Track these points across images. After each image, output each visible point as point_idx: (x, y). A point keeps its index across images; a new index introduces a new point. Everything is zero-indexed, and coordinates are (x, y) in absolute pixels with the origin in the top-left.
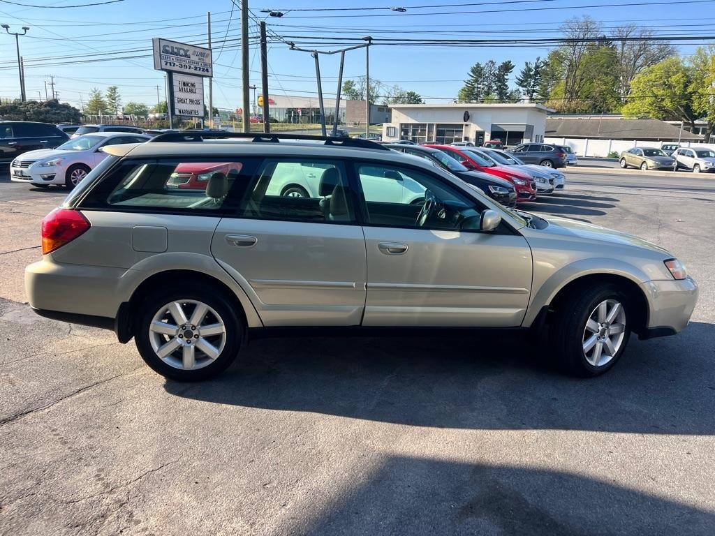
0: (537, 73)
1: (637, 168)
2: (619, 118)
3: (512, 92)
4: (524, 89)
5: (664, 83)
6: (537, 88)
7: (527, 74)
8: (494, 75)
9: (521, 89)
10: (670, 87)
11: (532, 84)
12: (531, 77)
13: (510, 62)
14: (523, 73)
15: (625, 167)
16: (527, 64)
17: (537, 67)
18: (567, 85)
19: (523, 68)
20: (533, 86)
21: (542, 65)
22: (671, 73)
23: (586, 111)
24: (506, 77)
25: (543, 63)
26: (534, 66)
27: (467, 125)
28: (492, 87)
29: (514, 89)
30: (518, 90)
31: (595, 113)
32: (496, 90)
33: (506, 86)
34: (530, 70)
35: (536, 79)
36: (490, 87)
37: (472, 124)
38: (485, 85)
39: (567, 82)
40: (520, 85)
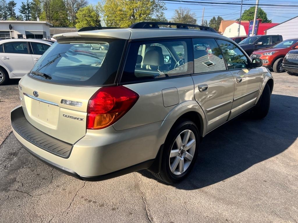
0: (29, 8)
1: (98, 50)
2: (75, 29)
3: (18, 17)
4: (24, 15)
5: (89, 15)
6: (30, 15)
7: (23, 7)
8: (6, 7)
9: (23, 15)
10: (91, 17)
11: (27, 12)
12: (26, 9)
13: (13, 1)
14: (22, 7)
15: (93, 49)
16: (23, 3)
17: (28, 5)
18: (47, 14)
19: (21, 5)
20: (28, 14)
21: (30, 4)
22: (91, 12)
23: (58, 26)
24: (13, 9)
25: (31, 3)
26: (26, 4)
27: (11, 32)
28: (7, 13)
29: (19, 15)
30: (21, 15)
31: (62, 27)
32: (10, 15)
33: (14, 13)
34: (25, 6)
35: (29, 11)
36: (6, 14)
37: (14, 31)
38: (3, 12)
39: (46, 13)
40: (22, 13)
